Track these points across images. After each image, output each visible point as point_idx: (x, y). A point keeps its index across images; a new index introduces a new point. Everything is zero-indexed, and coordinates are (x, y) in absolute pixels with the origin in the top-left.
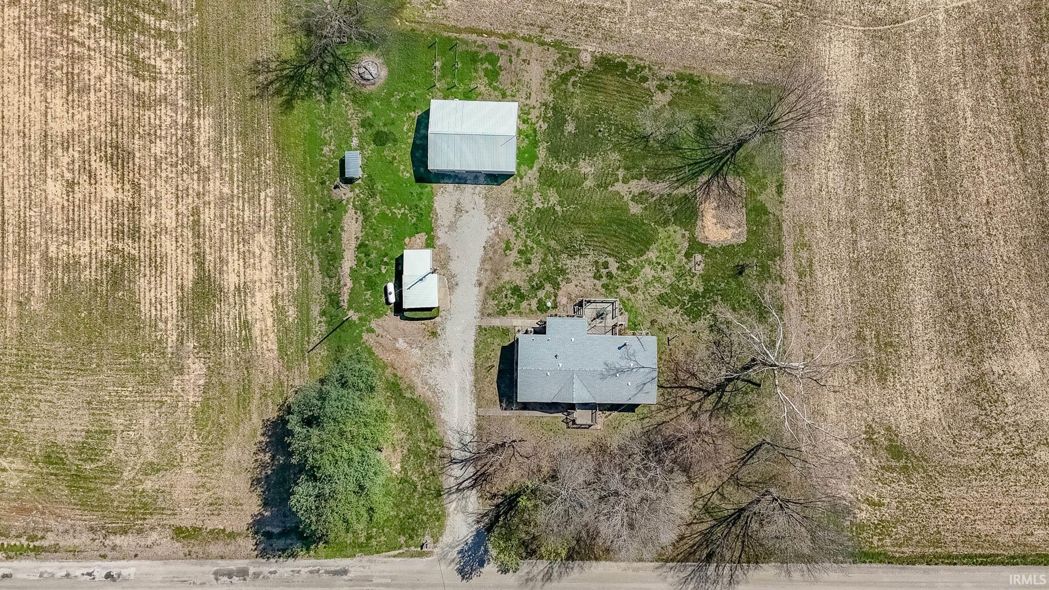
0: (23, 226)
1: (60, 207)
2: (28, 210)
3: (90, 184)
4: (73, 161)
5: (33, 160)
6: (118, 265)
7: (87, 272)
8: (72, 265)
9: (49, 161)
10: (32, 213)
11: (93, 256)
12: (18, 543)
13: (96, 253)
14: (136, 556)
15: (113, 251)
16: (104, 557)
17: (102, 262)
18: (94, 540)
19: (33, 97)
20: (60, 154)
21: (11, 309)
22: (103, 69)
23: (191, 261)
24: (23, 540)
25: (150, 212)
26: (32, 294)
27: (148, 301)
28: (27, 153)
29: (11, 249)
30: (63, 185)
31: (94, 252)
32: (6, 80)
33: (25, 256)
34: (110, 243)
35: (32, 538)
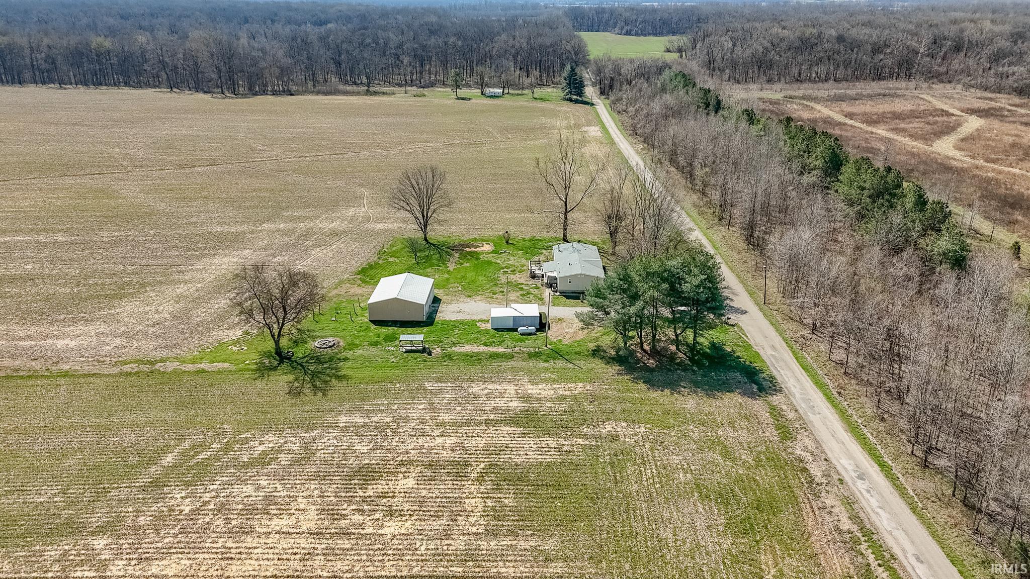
0: (439, 556)
1: (418, 523)
2: (418, 552)
3: (393, 497)
4: (359, 510)
5: (348, 546)
6: (497, 477)
7: (506, 501)
8: (497, 514)
9: (353, 531)
10: (423, 548)
11: (486, 495)
12: (870, 551)
13: (482, 493)
14: (826, 460)
15: (480, 479)
16: (841, 481)
17: (493, 489)
18: (827, 492)
19: (258, 545)
20: (347, 522)
21: (557, 568)
22: (248, 486)
23: (495, 428)
24: (863, 547)
25: (436, 454)
26: (534, 549)
27: (539, 457)
28: (338, 552)
29: (470, 568)
30: (390, 519)
31: (480, 495)
32: (220, 572)
33: (482, 555)
34: (470, 482)
35: (857, 542)
